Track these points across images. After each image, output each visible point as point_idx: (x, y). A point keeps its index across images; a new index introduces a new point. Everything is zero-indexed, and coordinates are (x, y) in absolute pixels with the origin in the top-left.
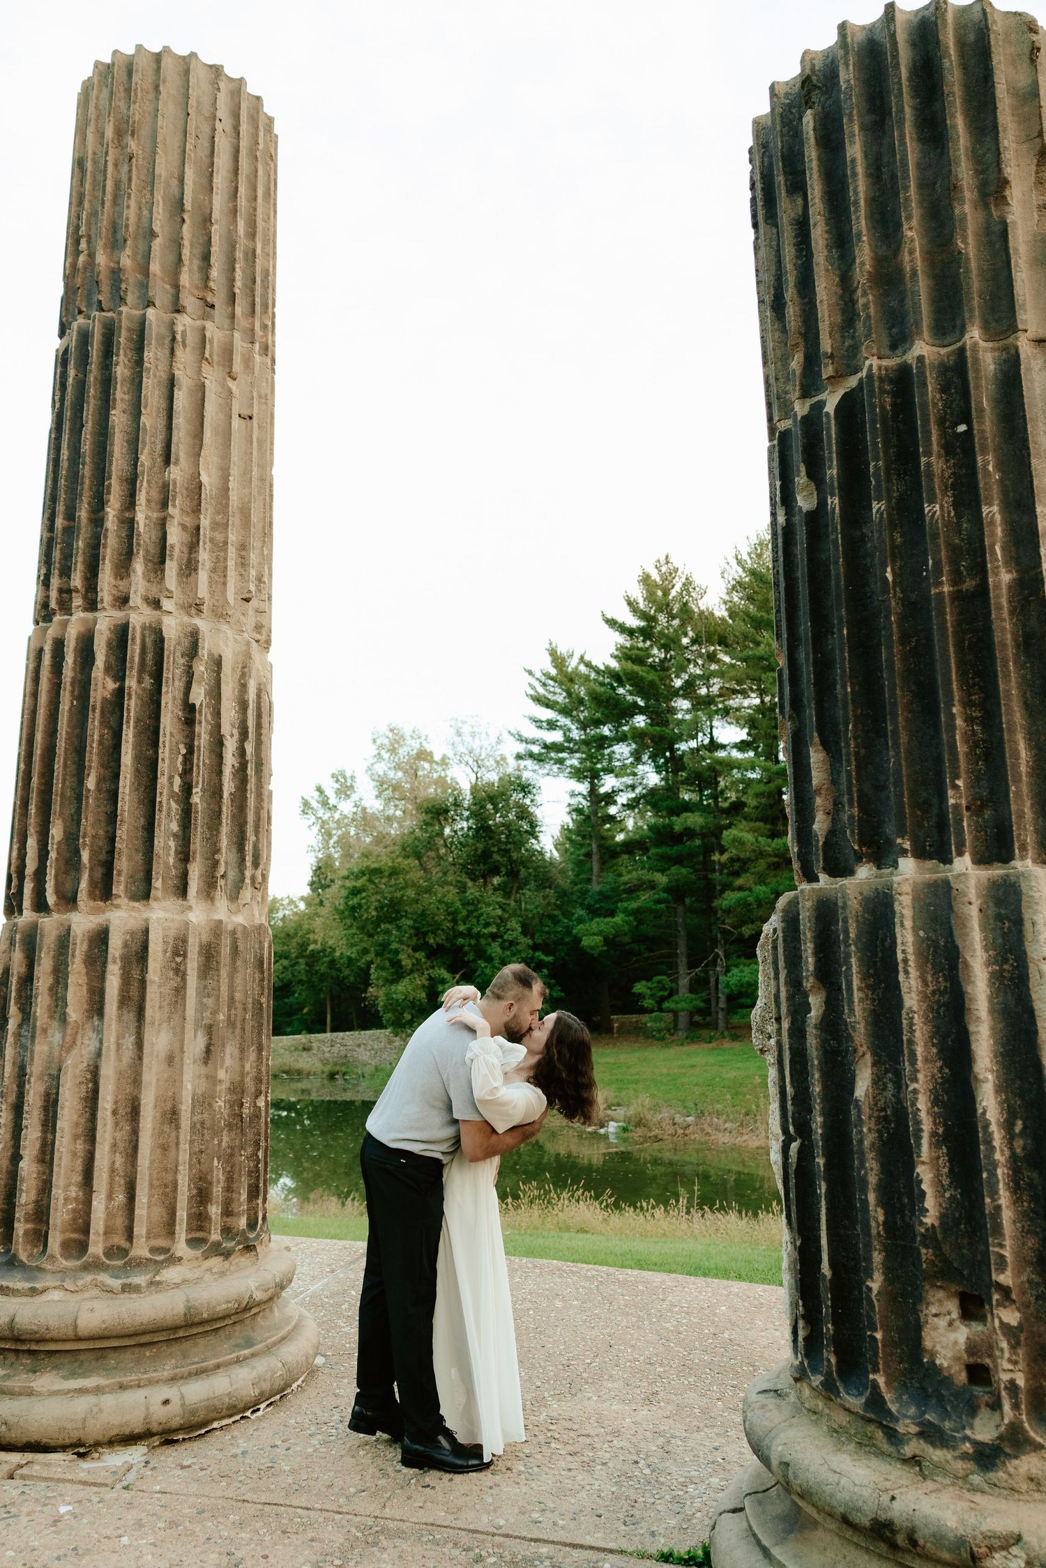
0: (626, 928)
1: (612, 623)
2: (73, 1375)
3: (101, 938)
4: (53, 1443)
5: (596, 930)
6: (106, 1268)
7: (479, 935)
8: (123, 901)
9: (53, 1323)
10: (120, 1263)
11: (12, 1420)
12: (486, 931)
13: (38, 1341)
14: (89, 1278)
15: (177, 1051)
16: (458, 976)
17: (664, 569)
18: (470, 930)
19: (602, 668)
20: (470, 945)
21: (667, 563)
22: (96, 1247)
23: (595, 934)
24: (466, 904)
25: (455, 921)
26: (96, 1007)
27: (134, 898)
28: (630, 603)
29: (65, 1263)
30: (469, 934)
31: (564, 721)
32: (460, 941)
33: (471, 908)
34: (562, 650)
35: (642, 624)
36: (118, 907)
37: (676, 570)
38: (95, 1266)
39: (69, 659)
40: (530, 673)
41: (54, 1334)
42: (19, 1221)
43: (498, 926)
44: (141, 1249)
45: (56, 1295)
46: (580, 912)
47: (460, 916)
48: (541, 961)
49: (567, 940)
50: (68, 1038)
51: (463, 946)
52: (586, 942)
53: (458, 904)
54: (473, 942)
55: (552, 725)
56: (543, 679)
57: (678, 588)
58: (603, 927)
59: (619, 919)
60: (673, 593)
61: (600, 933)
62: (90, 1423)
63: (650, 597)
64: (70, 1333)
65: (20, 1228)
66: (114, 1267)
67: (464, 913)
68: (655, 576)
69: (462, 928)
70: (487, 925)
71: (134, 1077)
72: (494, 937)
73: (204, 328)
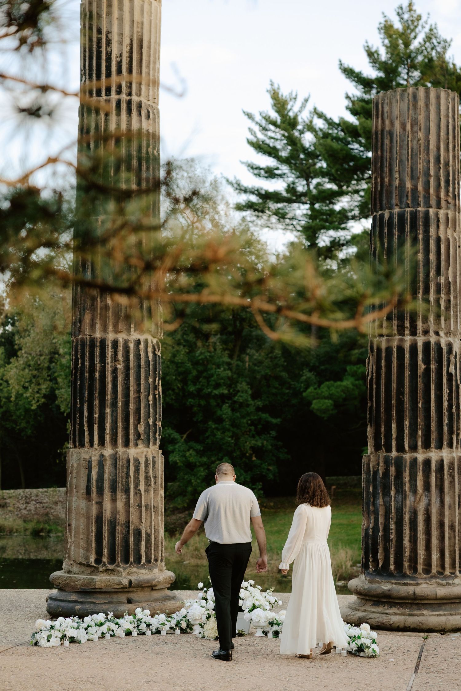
0: (356, 392)
1: (349, 73)
2: (433, 611)
3: (427, 462)
4: (436, 629)
5: (326, 394)
6: (438, 578)
7: (208, 396)
8: (433, 450)
9: (429, 593)
10: (442, 576)
11: (423, 622)
12: (216, 392)
13: (421, 600)
14: (434, 581)
15: (452, 504)
16: (185, 436)
17: (406, 16)
18: (199, 390)
19: (337, 121)
20: (200, 405)
21: (410, 10)
22: (434, 571)
23: (325, 398)
24: (196, 363)
25: (184, 382)
26: (427, 487)
27: (436, 448)
28: (370, 54)
29: (425, 576)
30: (199, 394)
31: (284, 169)
32: (190, 401)
33: (200, 368)
34: (284, 93)
35: (381, 74)
36: (432, 451)
37: (419, 18)
38: (434, 577)
39: (407, 356)
40: (250, 116)
41: (429, 597)
42: (405, 561)
43: (229, 387)
44: (447, 572)
45: (425, 586)
46: (307, 374)
47: (190, 377)
48: (268, 422)
49: (294, 401)
50: (418, 499)
51: (192, 406)
52: (316, 405)
53: (189, 365)
54: (203, 403)
55: (270, 173)
56: (264, 123)
57: (421, 38)
58: (333, 391)
59: (348, 382)
60: (415, 45)
61: (330, 397)
62: (447, 623)
63: (392, 48)
64: (435, 596)
65: (406, 564)
66: (441, 578)
67: (194, 373)
68: (398, 25)
69: (192, 388)
70: (217, 386)
71: (441, 513)
72: (223, 398)
73: (447, 214)
